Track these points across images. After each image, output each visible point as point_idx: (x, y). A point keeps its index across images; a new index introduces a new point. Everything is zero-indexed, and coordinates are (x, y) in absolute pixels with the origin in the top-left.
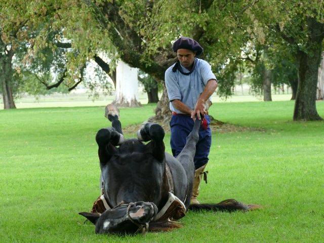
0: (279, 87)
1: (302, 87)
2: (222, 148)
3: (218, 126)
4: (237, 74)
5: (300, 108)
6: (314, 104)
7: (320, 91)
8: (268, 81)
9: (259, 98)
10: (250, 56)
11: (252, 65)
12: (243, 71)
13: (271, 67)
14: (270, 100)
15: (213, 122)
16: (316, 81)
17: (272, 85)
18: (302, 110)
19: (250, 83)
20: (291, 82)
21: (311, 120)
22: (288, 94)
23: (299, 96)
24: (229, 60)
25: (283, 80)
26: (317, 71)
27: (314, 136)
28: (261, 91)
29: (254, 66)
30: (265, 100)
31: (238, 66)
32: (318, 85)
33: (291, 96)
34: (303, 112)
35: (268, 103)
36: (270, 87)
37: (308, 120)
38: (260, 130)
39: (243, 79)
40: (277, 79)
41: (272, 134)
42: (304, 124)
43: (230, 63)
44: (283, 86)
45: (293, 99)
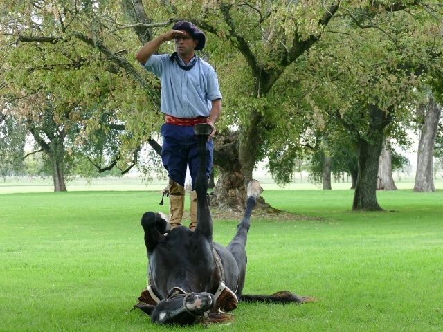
0: (339, 175)
1: (362, 176)
2: (278, 237)
3: (275, 214)
4: (296, 161)
5: (360, 197)
6: (374, 194)
7: (381, 180)
8: (327, 169)
9: (318, 186)
10: (309, 142)
11: (311, 152)
12: (302, 158)
13: (331, 155)
14: (330, 188)
15: (270, 210)
16: (376, 170)
17: (332, 173)
18: (362, 199)
19: (309, 170)
20: (351, 170)
21: (371, 210)
22: (348, 182)
23: (358, 185)
24: (287, 146)
25: (343, 168)
26: (378, 160)
27: (374, 226)
28: (320, 179)
29: (314, 153)
30: (324, 188)
31: (297, 153)
32: (379, 175)
33: (351, 185)
34: (362, 201)
35: (328, 191)
36: (330, 176)
37: (368, 210)
38: (318, 220)
39: (302, 167)
40: (337, 167)
41: (331, 223)
42: (363, 214)
43: (289, 149)
44: (343, 174)
45: (353, 187)
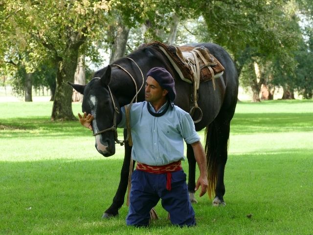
0: (39, 89)
1: (60, 90)
5: (58, 108)
6: (70, 106)
7: (76, 93)
9: (20, 99)
10: (13, 60)
11: (14, 68)
12: (6, 74)
13: (32, 71)
14: (31, 100)
17: (33, 87)
18: (59, 111)
19: (13, 85)
20: (50, 85)
21: (68, 120)
22: (48, 95)
23: (56, 98)
25: (43, 83)
26: (73, 75)
28: (22, 92)
29: (16, 69)
30: (26, 100)
33: (50, 97)
35: (29, 103)
36: (31, 89)
39: (6, 81)
40: (37, 82)
44: (43, 88)
45: (51, 100)
